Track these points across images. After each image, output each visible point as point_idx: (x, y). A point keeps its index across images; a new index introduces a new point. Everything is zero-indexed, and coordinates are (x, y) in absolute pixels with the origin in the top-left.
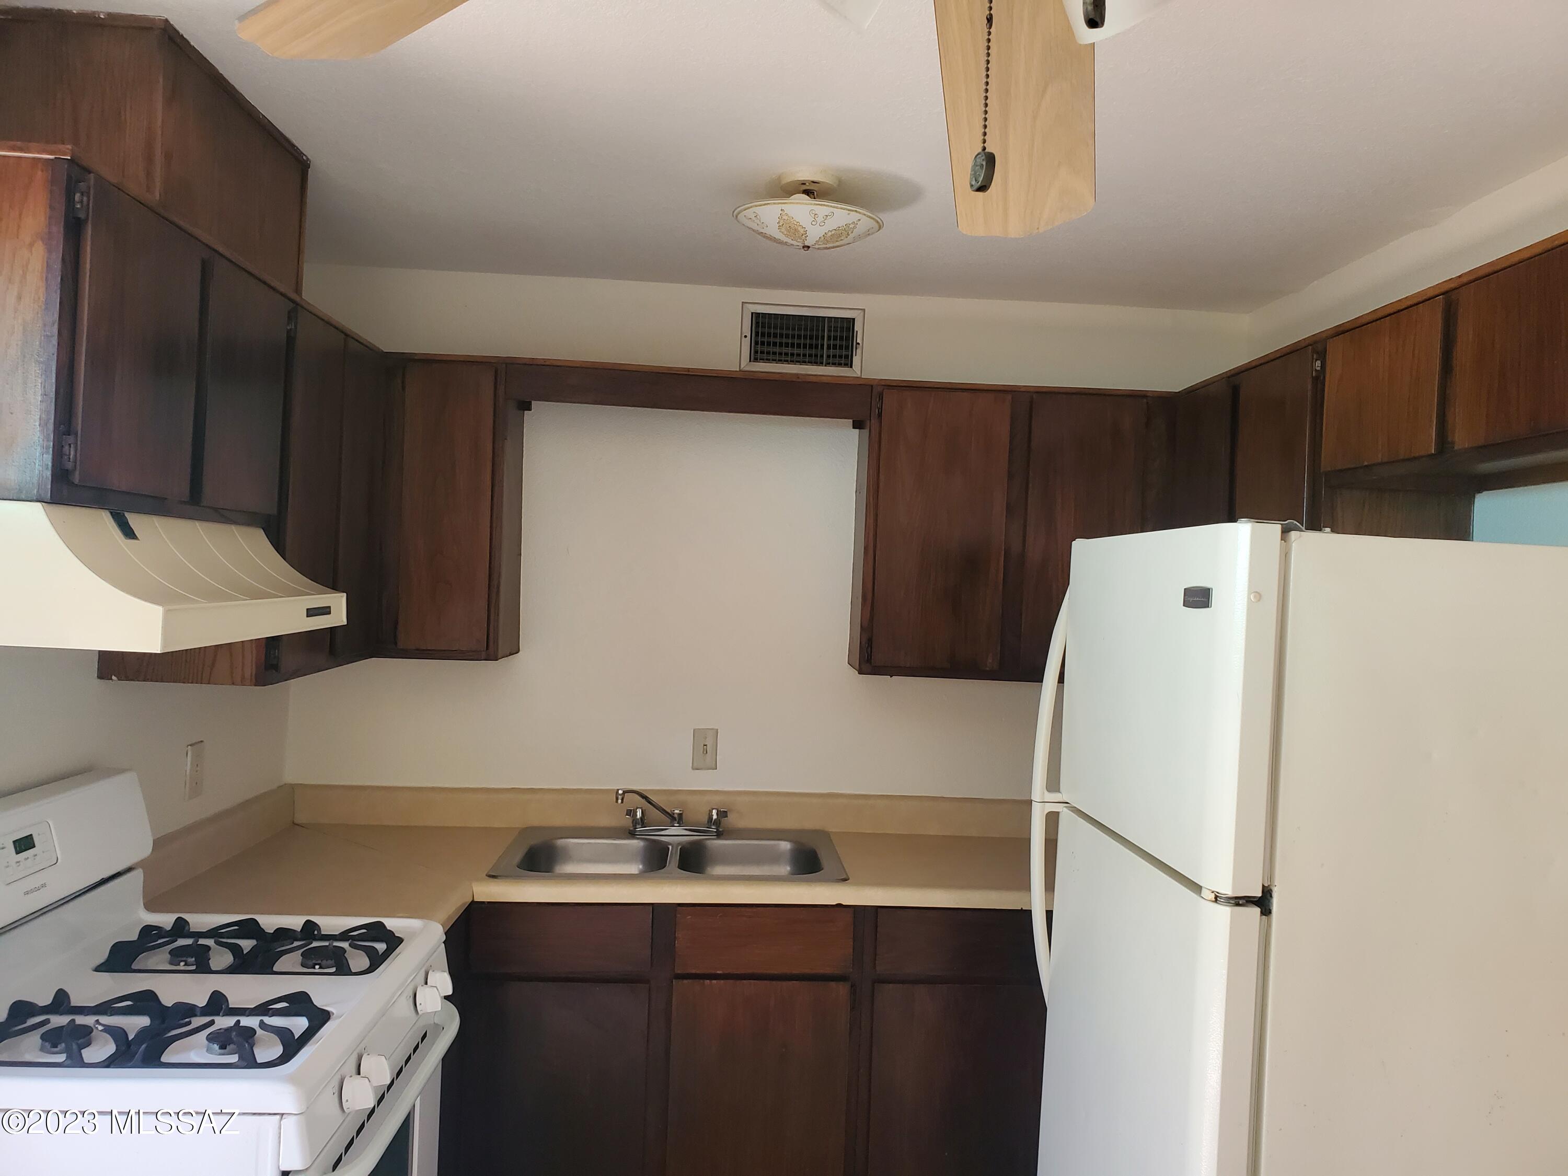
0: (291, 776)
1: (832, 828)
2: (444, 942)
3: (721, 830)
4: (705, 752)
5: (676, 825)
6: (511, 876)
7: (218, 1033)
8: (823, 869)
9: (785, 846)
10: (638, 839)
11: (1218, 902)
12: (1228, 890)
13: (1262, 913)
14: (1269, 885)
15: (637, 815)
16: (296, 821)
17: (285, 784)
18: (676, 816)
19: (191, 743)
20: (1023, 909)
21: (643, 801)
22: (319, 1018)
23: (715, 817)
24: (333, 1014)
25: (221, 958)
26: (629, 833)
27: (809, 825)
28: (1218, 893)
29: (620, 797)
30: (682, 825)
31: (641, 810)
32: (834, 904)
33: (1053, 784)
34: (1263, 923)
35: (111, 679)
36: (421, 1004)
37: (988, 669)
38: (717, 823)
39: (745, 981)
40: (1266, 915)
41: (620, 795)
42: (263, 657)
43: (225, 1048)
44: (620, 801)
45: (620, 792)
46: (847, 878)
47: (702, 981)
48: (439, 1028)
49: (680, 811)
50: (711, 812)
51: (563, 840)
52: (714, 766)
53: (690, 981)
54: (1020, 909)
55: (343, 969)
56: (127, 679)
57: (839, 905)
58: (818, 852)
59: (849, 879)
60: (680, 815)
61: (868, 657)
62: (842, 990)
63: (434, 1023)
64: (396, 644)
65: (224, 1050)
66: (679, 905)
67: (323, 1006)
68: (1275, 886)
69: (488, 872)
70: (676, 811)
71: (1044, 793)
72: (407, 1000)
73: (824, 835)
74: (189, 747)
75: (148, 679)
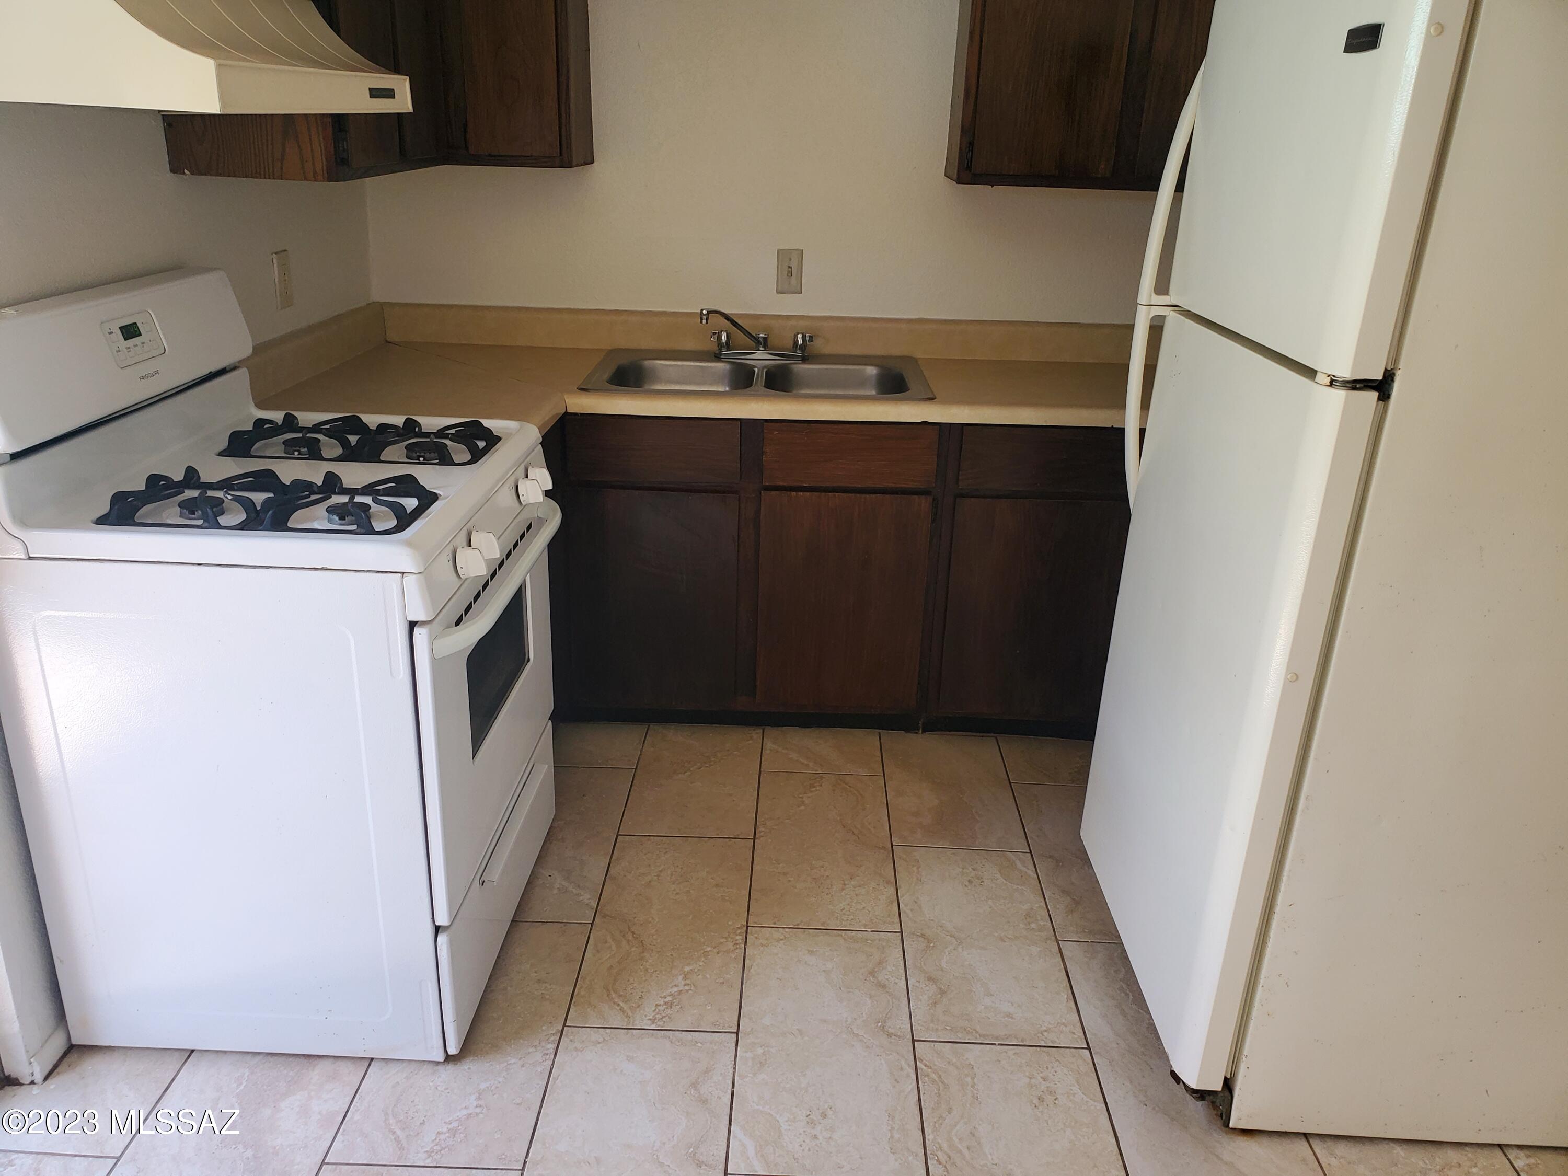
0: (378, 294)
1: (919, 355)
2: (540, 443)
3: (806, 355)
4: (790, 275)
5: (761, 349)
6: (602, 390)
7: (335, 507)
8: (909, 390)
9: (872, 371)
10: (723, 362)
11: (1333, 386)
12: (1345, 372)
13: (1379, 399)
14: (1392, 369)
15: (722, 340)
16: (389, 340)
17: (374, 302)
18: (761, 340)
19: (276, 251)
20: (1114, 426)
21: (728, 323)
22: (428, 499)
23: (800, 342)
24: (440, 495)
25: (331, 447)
26: (715, 357)
27: (896, 351)
28: (1334, 376)
29: (704, 317)
30: (767, 349)
31: (725, 334)
32: (920, 421)
33: (1162, 286)
34: (1379, 408)
35: (184, 173)
36: (523, 495)
37: (1100, 176)
38: (803, 347)
39: (830, 494)
40: (1383, 401)
41: (705, 315)
42: (332, 149)
43: (345, 520)
44: (704, 322)
45: (704, 312)
46: (934, 397)
47: (789, 493)
48: (542, 521)
49: (765, 335)
50: (796, 336)
51: (650, 362)
52: (799, 290)
53: (777, 492)
54: (1110, 426)
55: (445, 459)
56: (200, 174)
57: (925, 423)
58: (905, 376)
59: (935, 398)
60: (765, 339)
61: (968, 164)
62: (923, 504)
63: (538, 517)
64: (467, 148)
65: (344, 521)
66: (766, 421)
67: (430, 489)
68: (1399, 369)
69: (580, 386)
70: (761, 335)
71: (1151, 296)
72: (510, 490)
73: (910, 360)
74: (274, 255)
75: (221, 174)
